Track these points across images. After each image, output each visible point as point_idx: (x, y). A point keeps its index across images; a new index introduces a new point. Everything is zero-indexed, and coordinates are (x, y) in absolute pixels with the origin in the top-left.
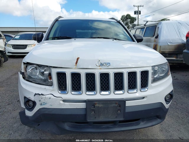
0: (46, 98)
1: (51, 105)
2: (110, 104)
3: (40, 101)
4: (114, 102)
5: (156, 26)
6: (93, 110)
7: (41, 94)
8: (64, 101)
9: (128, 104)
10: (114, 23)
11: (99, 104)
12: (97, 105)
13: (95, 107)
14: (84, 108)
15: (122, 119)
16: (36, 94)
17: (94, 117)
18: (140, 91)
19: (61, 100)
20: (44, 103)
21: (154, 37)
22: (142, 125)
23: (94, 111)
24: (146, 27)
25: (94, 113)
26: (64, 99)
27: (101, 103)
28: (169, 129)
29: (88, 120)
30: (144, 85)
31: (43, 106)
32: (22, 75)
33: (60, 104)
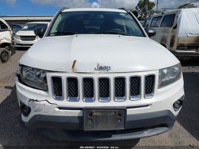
0: (40, 104)
1: (46, 112)
2: (109, 113)
3: (34, 107)
4: (114, 110)
5: (175, 14)
6: (90, 119)
7: (35, 100)
8: (60, 108)
9: (130, 112)
10: (124, 14)
11: (97, 112)
12: (95, 114)
13: (93, 116)
14: (80, 116)
15: (123, 128)
16: (30, 100)
17: (91, 126)
18: (145, 97)
19: (56, 107)
20: (39, 109)
21: (173, 27)
22: (146, 133)
23: (92, 120)
24: (163, 16)
25: (92, 122)
26: (59, 106)
27: (99, 112)
28: (180, 134)
29: (85, 129)
30: (150, 90)
31: (38, 112)
32: (17, 77)
33: (55, 111)
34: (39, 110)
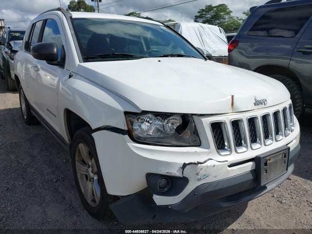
0: (207, 167)
1: (216, 177)
4: (281, 152)
14: (253, 169)
16: (185, 165)
17: (266, 178)
18: (291, 131)
20: (205, 175)
25: (266, 172)
31: (203, 180)
33: (228, 171)
34: (205, 177)
